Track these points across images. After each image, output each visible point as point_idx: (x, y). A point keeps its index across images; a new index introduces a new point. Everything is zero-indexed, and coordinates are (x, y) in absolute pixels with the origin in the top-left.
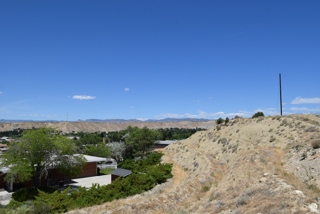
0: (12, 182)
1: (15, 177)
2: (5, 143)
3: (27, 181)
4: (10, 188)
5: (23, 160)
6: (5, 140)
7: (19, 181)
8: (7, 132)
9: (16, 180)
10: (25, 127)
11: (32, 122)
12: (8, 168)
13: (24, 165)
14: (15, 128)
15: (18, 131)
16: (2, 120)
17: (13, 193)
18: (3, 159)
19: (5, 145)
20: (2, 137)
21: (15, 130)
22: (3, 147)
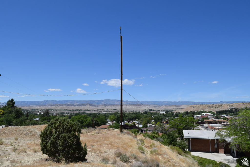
0: (235, 150)
1: (237, 146)
2: (225, 119)
3: (247, 151)
4: (234, 154)
5: (242, 134)
6: (224, 116)
7: (240, 150)
8: (226, 111)
9: (238, 149)
10: (239, 107)
11: (244, 103)
12: (231, 139)
13: (243, 138)
14: (231, 108)
15: (234, 110)
16: (221, 102)
17: (237, 159)
18: (226, 131)
19: (225, 121)
20: (222, 114)
21: (231, 109)
22: (224, 122)
